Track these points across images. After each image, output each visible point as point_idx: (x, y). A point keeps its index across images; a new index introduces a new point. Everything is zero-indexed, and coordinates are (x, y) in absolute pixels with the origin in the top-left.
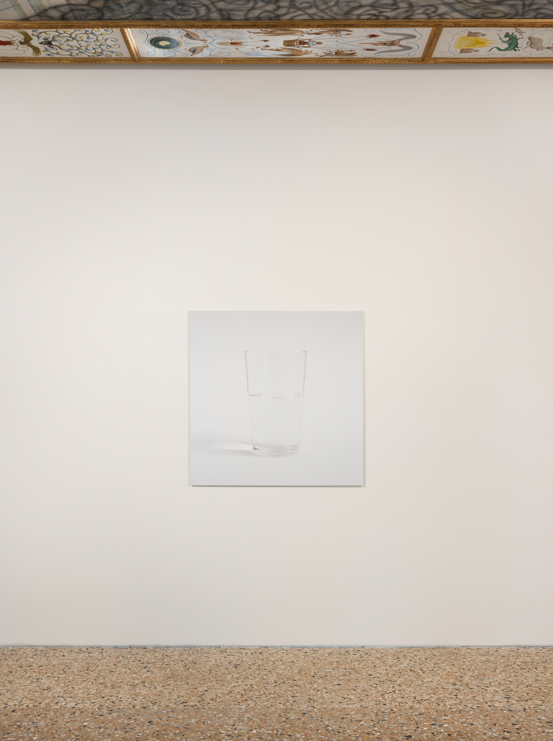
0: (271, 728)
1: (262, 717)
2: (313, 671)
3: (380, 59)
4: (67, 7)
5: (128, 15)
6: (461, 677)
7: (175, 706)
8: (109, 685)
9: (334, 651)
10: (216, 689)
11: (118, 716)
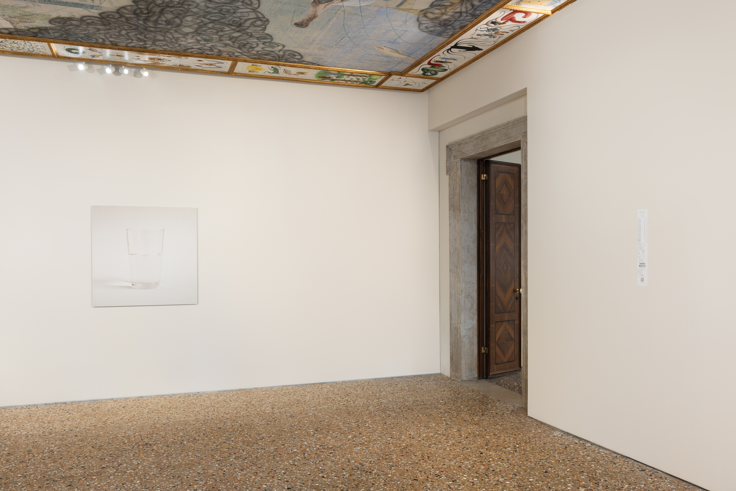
0: (146, 431)
1: (141, 427)
2: (169, 406)
3: (204, 70)
4: (14, 30)
5: (53, 37)
6: (250, 402)
7: (90, 428)
8: (46, 422)
9: (182, 396)
10: (113, 418)
11: (55, 435)
